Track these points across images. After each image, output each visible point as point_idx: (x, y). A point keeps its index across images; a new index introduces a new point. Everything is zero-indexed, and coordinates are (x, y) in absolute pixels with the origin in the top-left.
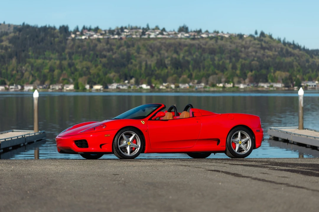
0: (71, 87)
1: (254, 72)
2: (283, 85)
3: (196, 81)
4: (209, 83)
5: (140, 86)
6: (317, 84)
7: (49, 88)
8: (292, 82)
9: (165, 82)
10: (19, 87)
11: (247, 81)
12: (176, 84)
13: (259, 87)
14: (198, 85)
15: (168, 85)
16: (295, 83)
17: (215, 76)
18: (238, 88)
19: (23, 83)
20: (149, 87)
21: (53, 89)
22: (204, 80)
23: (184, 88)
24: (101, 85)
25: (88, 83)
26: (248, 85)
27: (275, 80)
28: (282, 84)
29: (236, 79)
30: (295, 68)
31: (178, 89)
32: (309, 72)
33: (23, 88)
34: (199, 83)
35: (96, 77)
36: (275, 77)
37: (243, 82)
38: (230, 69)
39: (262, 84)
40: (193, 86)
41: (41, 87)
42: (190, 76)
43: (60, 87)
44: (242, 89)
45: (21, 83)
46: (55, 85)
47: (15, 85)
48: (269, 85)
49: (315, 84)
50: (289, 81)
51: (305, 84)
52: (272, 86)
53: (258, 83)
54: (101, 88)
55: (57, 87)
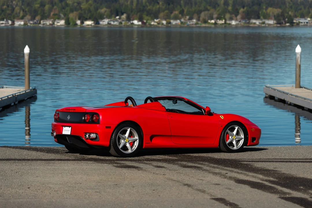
0: (62, 22)
1: (245, 8)
2: (275, 22)
3: (188, 17)
4: (201, 19)
5: (132, 22)
6: (309, 20)
7: (40, 23)
8: (284, 19)
9: (157, 18)
10: (10, 22)
11: (239, 17)
12: (168, 20)
13: (252, 23)
14: (190, 21)
15: (159, 21)
16: (287, 19)
17: (206, 12)
18: (230, 24)
19: (14, 18)
20: (140, 23)
21: (44, 24)
22: (195, 16)
23: (176, 24)
24: (92, 21)
25: (79, 19)
26: (240, 21)
27: (267, 17)
28: (274, 20)
29: (228, 16)
30: (288, 4)
31: (169, 25)
32: (301, 9)
33: (13, 23)
34: (191, 19)
35: (87, 12)
36: (267, 13)
37: (235, 18)
38: (222, 5)
39: (254, 21)
40: (185, 22)
41: (32, 22)
42: (182, 12)
43: (51, 22)
44: (234, 25)
45: (12, 18)
46: (45, 20)
47: (5, 20)
48: (261, 22)
49: (307, 21)
50: (282, 18)
51: (297, 21)
52: (264, 23)
53: (249, 19)
54: (92, 24)
55: (48, 22)
